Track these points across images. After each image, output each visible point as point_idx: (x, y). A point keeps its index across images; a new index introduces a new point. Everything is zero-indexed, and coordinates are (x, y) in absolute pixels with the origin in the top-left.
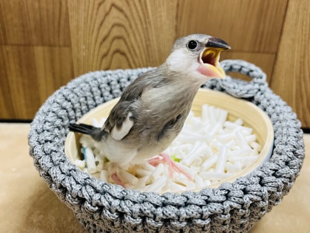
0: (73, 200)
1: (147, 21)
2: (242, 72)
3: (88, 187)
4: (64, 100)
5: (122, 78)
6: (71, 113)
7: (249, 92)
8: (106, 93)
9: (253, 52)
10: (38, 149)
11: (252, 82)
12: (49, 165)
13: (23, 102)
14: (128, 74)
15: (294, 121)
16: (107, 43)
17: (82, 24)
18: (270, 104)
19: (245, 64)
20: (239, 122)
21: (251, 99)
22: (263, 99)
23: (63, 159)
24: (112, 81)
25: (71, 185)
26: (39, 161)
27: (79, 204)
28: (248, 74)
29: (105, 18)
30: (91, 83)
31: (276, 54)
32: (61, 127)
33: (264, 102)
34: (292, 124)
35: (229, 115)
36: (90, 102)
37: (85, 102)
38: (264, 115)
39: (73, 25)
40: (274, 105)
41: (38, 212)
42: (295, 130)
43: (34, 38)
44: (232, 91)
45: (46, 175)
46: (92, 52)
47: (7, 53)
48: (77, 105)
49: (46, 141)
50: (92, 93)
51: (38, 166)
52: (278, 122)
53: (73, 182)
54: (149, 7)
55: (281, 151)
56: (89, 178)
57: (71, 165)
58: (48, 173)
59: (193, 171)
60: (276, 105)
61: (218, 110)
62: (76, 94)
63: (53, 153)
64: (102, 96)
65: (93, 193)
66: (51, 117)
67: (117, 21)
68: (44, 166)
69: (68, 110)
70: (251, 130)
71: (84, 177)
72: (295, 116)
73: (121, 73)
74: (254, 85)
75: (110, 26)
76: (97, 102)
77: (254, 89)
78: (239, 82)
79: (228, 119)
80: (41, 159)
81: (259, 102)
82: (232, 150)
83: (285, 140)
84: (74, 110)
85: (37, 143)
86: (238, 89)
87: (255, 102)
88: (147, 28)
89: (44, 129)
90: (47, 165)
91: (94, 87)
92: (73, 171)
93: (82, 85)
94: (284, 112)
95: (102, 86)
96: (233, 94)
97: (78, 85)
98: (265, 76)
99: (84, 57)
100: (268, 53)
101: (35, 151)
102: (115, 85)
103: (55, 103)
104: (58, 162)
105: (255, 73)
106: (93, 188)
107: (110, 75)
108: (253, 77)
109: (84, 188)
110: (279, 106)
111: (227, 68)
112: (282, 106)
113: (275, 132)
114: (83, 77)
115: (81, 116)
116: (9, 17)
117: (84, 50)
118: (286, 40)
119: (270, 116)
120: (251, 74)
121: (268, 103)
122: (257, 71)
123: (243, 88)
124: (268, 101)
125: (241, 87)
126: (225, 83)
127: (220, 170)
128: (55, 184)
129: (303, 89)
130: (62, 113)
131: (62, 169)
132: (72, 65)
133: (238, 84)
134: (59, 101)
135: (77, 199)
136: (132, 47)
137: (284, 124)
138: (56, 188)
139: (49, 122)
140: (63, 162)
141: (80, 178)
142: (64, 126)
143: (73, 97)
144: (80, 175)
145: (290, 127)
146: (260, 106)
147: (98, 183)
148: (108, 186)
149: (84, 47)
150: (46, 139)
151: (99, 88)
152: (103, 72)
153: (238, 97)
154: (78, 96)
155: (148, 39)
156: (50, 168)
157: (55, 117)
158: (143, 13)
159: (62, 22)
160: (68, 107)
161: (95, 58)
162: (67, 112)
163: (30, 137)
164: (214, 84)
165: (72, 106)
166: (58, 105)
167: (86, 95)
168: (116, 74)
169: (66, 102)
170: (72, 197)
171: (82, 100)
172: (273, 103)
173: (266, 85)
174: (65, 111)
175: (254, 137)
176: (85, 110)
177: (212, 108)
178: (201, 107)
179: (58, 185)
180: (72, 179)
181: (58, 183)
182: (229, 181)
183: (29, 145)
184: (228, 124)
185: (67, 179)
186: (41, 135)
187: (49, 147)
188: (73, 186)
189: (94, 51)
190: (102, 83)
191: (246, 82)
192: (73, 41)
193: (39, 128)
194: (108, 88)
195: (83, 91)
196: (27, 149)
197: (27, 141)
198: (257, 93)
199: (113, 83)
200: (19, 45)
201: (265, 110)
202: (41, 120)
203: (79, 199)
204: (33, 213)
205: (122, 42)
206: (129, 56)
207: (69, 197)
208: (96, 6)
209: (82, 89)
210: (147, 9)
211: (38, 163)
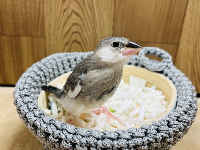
0: (41, 134)
1: (95, 22)
2: (156, 55)
3: (52, 125)
4: (39, 70)
5: (78, 57)
6: (43, 79)
7: (161, 68)
8: (67, 67)
9: (163, 43)
10: (20, 101)
11: (162, 61)
12: (27, 110)
13: (12, 73)
14: (82, 55)
15: (190, 86)
16: (68, 36)
17: (53, 23)
18: (174, 76)
19: (158, 49)
20: (154, 87)
21: (161, 72)
22: (169, 72)
23: (36, 107)
24: (71, 59)
25: (40, 124)
26: (20, 108)
27: (45, 137)
28: (160, 56)
29: (67, 19)
30: (57, 60)
31: (178, 45)
32: (36, 87)
33: (170, 74)
34: (189, 88)
35: (147, 82)
36: (56, 72)
37: (53, 72)
38: (171, 83)
39: (47, 24)
40: (177, 76)
41: (18, 145)
42: (191, 92)
43: (22, 32)
44: (149, 67)
45: (24, 117)
46: (59, 41)
47: (4, 41)
48: (47, 74)
49: (25, 95)
50: (58, 66)
51: (19, 111)
52: (180, 86)
53: (42, 122)
54: (96, 13)
55: (181, 105)
56: (53, 120)
57: (41, 111)
58: (25, 116)
59: (123, 118)
60: (178, 76)
61: (140, 79)
62: (47, 66)
63: (30, 103)
64: (64, 69)
65: (55, 129)
66: (29, 80)
67: (75, 22)
68: (23, 111)
69: (41, 76)
70: (161, 92)
71: (49, 119)
72: (190, 83)
73: (77, 54)
74: (164, 63)
75: (71, 25)
76: (61, 72)
77: (163, 66)
78: (154, 61)
79: (146, 86)
80: (21, 107)
81: (167, 74)
82: (149, 105)
83: (184, 98)
84: (45, 77)
85: (19, 97)
86: (153, 66)
87: (164, 74)
88: (94, 27)
89: (25, 87)
90: (25, 110)
91: (59, 62)
92: (42, 115)
93: (51, 61)
94: (184, 80)
95: (64, 62)
96: (150, 69)
97: (49, 61)
98: (171, 57)
99: (53, 44)
100: (173, 44)
101: (18, 101)
102: (73, 62)
103: (33, 72)
104: (32, 109)
105: (164, 56)
106: (55, 126)
107: (70, 55)
108: (163, 58)
109: (49, 126)
110: (180, 76)
111: (146, 52)
112: (182, 77)
113: (177, 93)
114: (52, 56)
115: (50, 81)
116: (6, 18)
117: (53, 40)
118: (184, 36)
119: (174, 83)
120: (162, 56)
121: (173, 75)
122: (165, 54)
123: (156, 65)
124: (173, 73)
125: (155, 64)
126: (144, 62)
127: (141, 118)
128: (30, 123)
129: (196, 68)
130: (37, 78)
131: (35, 113)
132: (45, 49)
133: (153, 62)
134: (35, 70)
135: (44, 133)
136: (85, 38)
137: (183, 88)
138: (31, 126)
139: (28, 83)
140: (36, 109)
141: (47, 119)
142: (38, 87)
143: (45, 69)
144: (47, 118)
145: (187, 89)
146: (167, 76)
147: (59, 123)
148: (66, 125)
149: (54, 38)
150: (26, 94)
151: (62, 64)
152: (65, 54)
153: (153, 70)
154: (48, 68)
155: (95, 34)
156: (27, 113)
157: (32, 81)
158: (93, 17)
159: (40, 21)
160: (41, 75)
161: (61, 45)
162: (40, 77)
163: (15, 93)
164: (138, 63)
165: (44, 74)
166: (34, 73)
167: (53, 68)
168: (74, 55)
169: (40, 71)
170: (41, 132)
171: (51, 70)
172: (176, 75)
173: (172, 63)
174: (39, 77)
175: (164, 97)
176: (53, 77)
177: (136, 78)
178: (128, 77)
179: (32, 124)
180: (42, 120)
181: (32, 123)
182: (147, 124)
183: (14, 98)
184: (147, 88)
185: (38, 120)
186: (22, 91)
187: (27, 99)
188: (42, 125)
189: (60, 41)
190: (64, 61)
191: (158, 62)
192: (47, 34)
193: (21, 87)
194: (68, 64)
195: (52, 65)
196: (13, 101)
197: (13, 95)
198: (165, 68)
199: (71, 61)
200: (11, 36)
201: (171, 79)
202: (23, 82)
203: (45, 134)
204: (15, 146)
205: (78, 35)
206: (82, 44)
207: (39, 132)
208: (62, 12)
209: (51, 63)
210: (95, 14)
211: (19, 110)
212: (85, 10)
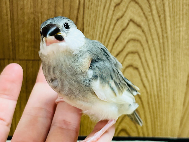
1: (165, 35)
29: (121, 33)
67: (133, 36)
88: (163, 43)
116: (21, 33)
205: (136, 57)
206: (141, 70)
208: (114, 21)
210: (166, 24)
212: (150, 18)
